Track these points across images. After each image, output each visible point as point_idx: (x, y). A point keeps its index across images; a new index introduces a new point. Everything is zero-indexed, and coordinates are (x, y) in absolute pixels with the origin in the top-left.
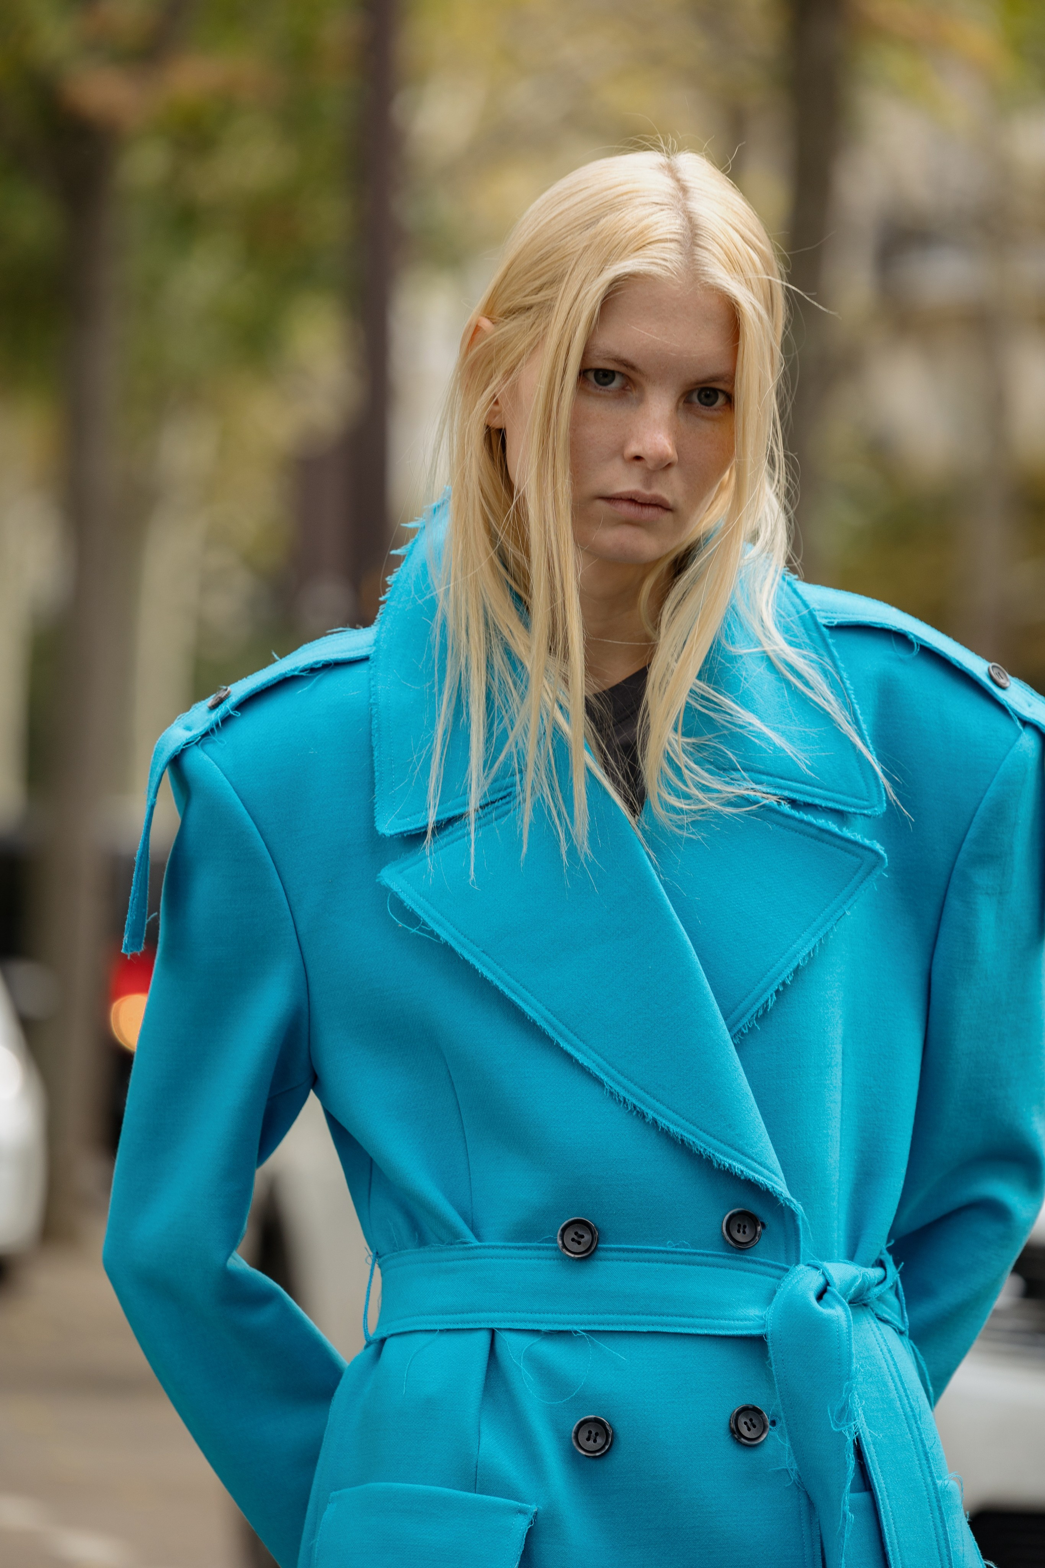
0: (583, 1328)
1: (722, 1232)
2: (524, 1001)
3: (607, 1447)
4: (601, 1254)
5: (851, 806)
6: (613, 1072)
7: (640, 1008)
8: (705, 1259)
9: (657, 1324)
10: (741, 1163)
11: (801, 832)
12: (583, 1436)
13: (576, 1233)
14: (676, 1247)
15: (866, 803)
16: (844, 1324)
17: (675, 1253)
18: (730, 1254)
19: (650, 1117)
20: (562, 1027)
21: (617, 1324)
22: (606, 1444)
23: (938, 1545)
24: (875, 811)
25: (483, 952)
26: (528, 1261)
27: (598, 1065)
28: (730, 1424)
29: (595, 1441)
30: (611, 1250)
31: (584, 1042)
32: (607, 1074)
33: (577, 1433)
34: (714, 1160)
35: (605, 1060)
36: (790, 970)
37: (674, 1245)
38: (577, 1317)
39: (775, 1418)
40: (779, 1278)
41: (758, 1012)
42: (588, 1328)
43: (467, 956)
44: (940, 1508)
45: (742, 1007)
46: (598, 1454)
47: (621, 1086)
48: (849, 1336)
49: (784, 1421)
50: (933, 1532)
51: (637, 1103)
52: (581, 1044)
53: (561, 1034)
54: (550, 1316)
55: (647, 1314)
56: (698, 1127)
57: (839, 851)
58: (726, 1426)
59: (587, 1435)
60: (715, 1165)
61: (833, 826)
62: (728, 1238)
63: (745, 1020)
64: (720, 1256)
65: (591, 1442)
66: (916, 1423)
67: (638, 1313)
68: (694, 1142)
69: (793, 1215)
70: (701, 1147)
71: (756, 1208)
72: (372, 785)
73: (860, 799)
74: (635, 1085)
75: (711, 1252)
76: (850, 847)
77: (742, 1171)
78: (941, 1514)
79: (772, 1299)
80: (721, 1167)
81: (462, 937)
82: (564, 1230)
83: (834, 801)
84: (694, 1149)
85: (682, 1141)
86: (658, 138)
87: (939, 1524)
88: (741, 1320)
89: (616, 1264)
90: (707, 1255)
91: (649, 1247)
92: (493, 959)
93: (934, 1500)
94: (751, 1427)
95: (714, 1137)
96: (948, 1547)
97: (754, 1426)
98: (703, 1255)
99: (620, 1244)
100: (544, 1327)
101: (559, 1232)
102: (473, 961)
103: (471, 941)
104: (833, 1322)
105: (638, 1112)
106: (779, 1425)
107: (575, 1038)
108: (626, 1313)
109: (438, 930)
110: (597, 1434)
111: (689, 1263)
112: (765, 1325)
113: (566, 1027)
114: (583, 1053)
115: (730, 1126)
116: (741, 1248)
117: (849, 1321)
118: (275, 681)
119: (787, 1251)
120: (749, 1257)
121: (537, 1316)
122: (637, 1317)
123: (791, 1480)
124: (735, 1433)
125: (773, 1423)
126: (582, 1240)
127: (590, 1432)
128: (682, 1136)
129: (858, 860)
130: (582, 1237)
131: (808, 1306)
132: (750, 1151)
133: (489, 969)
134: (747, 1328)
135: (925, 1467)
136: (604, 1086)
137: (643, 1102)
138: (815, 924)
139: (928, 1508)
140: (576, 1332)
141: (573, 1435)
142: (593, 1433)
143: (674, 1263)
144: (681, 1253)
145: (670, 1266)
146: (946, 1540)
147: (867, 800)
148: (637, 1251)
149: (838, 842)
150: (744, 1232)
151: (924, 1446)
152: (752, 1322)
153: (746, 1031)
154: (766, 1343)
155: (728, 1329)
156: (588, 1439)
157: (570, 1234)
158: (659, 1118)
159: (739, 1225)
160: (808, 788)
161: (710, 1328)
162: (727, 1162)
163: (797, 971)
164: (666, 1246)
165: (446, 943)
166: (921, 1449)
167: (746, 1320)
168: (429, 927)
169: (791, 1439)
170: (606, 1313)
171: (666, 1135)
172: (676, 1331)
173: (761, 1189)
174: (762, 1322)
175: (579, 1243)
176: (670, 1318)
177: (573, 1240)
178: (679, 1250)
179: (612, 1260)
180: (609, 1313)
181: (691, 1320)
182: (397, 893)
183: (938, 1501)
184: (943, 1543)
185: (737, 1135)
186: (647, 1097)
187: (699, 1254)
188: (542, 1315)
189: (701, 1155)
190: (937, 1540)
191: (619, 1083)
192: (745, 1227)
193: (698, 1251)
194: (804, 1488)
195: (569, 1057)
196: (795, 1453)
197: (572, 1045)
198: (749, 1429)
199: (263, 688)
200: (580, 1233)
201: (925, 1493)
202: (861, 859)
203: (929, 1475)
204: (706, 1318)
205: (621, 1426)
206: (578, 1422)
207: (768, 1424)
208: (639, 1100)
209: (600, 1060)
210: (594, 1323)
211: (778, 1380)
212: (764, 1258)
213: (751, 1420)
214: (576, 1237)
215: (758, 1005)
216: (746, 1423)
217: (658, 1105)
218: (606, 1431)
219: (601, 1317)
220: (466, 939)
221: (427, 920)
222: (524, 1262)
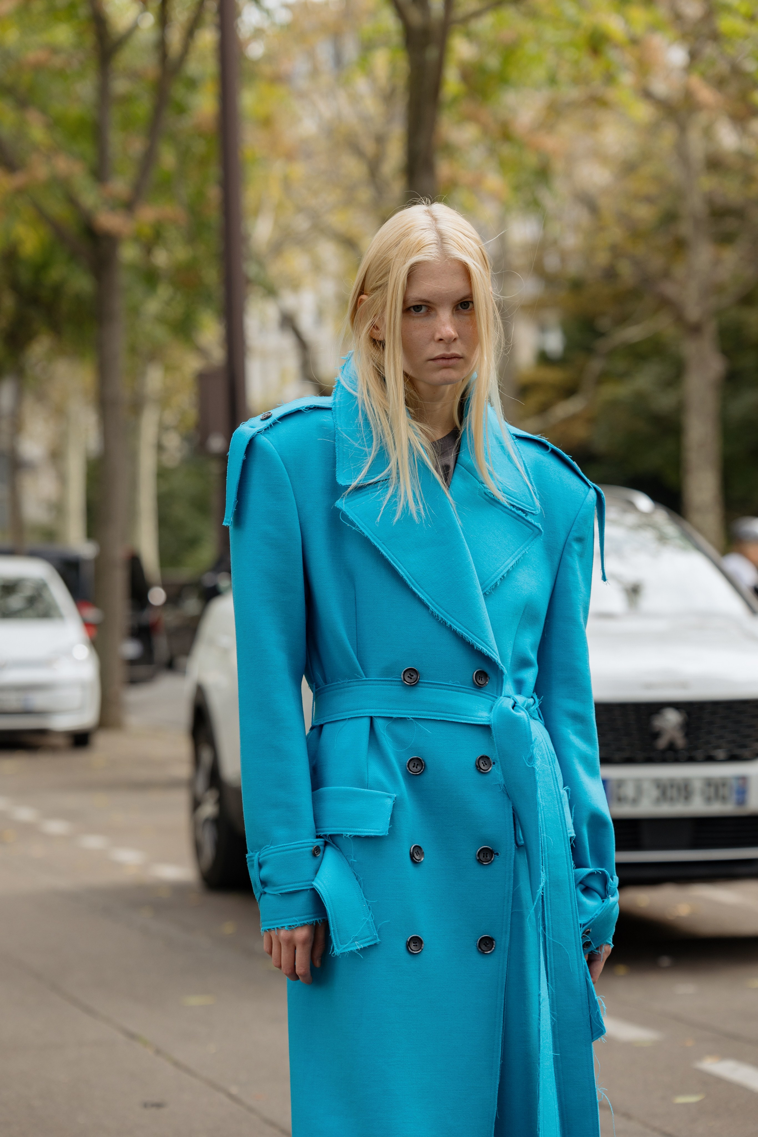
0: (411, 717)
1: (473, 679)
2: (399, 567)
3: (422, 770)
4: (420, 684)
5: (527, 508)
6: (434, 603)
7: (448, 576)
8: (465, 690)
9: (444, 717)
10: (486, 648)
11: (512, 516)
12: (411, 766)
13: (410, 674)
14: (453, 684)
15: (533, 508)
16: (526, 719)
17: (453, 686)
18: (475, 689)
19: (449, 624)
20: (413, 581)
21: (427, 716)
22: (421, 769)
23: (560, 818)
24: (536, 512)
25: (383, 543)
26: (386, 686)
27: (427, 599)
28: (476, 763)
29: (417, 768)
30: (425, 683)
31: (422, 588)
32: (431, 603)
33: (409, 764)
34: (475, 646)
35: (430, 597)
36: (505, 571)
37: (452, 683)
38: (409, 712)
39: (495, 761)
40: (494, 701)
41: (493, 586)
42: (413, 717)
43: (376, 544)
44: (561, 802)
45: (487, 583)
46: (418, 773)
47: (437, 609)
48: (529, 724)
49: (499, 763)
50: (559, 813)
51: (443, 618)
52: (420, 589)
53: (413, 584)
54: (397, 711)
55: (440, 712)
56: (469, 630)
57: (524, 526)
58: (474, 764)
59: (413, 765)
60: (475, 648)
61: (523, 515)
62: (476, 682)
63: (488, 589)
64: (471, 689)
65: (415, 768)
66: (553, 764)
67: (436, 711)
68: (467, 637)
69: (502, 673)
70: (470, 639)
71: (487, 670)
72: (335, 463)
73: (530, 506)
74: (443, 609)
75: (468, 687)
76: (529, 525)
77: (486, 652)
78: (562, 804)
79: (491, 710)
80: (478, 649)
81: (374, 536)
82: (405, 672)
83: (521, 505)
84: (467, 640)
85: (462, 635)
86: (421, 199)
87: (561, 809)
88: (480, 718)
89: (426, 689)
90: (466, 688)
91: (441, 683)
92: (387, 547)
93: (559, 799)
94: (485, 765)
95: (476, 636)
96: (565, 819)
97: (486, 764)
98: (464, 688)
99: (429, 680)
100: (394, 716)
101: (403, 673)
102: (378, 546)
103: (378, 538)
104: (521, 718)
105: (443, 621)
106: (496, 764)
107: (418, 586)
108: (431, 711)
109: (364, 531)
110: (417, 765)
111: (458, 691)
112: (490, 721)
113: (415, 581)
114: (422, 593)
115: (482, 632)
116: (479, 687)
117: (528, 717)
118: (294, 411)
119: (497, 690)
120: (483, 691)
121: (391, 711)
122: (435, 713)
123: (501, 789)
124: (478, 767)
125: (494, 763)
126: (413, 677)
127: (414, 764)
128: (462, 633)
129: (531, 531)
130: (413, 676)
131: (510, 712)
132: (489, 644)
133: (385, 551)
134: (483, 721)
135: (556, 784)
136: (429, 608)
137: (446, 617)
138: (514, 554)
139: (556, 802)
140: (408, 718)
141: (407, 764)
142: (416, 764)
143: (452, 690)
144: (455, 686)
145: (450, 692)
146: (564, 816)
147: (533, 507)
148: (436, 684)
149: (524, 522)
150: (482, 680)
151: (556, 775)
152: (485, 719)
153: (487, 593)
154: (491, 728)
155: (475, 721)
156: (414, 767)
157: (407, 674)
158: (452, 625)
159: (480, 677)
160: (511, 498)
161: (467, 720)
162: (481, 647)
163: (508, 572)
164: (449, 683)
165: (367, 536)
166: (554, 776)
167: (482, 718)
168: (360, 529)
169: (503, 770)
170: (422, 711)
171: (455, 633)
172: (452, 720)
173: (492, 660)
174: (489, 719)
175: (411, 678)
176: (450, 715)
177: (408, 677)
178: (454, 685)
179: (425, 687)
180: (423, 711)
181: (459, 716)
182: (345, 512)
183: (561, 799)
184: (562, 817)
185: (485, 636)
186: (448, 615)
187: (463, 688)
188: (393, 711)
189: (470, 643)
190: (560, 816)
191: (436, 608)
192: (482, 678)
193: (462, 686)
194: (507, 792)
195: (414, 594)
196: (504, 776)
197: (417, 589)
198: (484, 766)
199: (289, 413)
200: (412, 674)
201: (555, 796)
202: (533, 530)
203: (557, 787)
204: (465, 716)
205: (428, 762)
206: (409, 759)
207: (492, 763)
208: (444, 616)
209: (429, 597)
210: (417, 715)
211: (497, 745)
212: (488, 692)
213: (485, 762)
214: (410, 676)
215: (493, 583)
216: (482, 763)
217: (452, 619)
218: (422, 763)
219: (420, 712)
220: (375, 536)
221: (359, 525)
222: (385, 687)
